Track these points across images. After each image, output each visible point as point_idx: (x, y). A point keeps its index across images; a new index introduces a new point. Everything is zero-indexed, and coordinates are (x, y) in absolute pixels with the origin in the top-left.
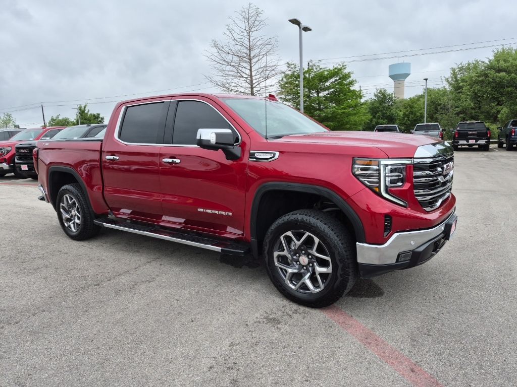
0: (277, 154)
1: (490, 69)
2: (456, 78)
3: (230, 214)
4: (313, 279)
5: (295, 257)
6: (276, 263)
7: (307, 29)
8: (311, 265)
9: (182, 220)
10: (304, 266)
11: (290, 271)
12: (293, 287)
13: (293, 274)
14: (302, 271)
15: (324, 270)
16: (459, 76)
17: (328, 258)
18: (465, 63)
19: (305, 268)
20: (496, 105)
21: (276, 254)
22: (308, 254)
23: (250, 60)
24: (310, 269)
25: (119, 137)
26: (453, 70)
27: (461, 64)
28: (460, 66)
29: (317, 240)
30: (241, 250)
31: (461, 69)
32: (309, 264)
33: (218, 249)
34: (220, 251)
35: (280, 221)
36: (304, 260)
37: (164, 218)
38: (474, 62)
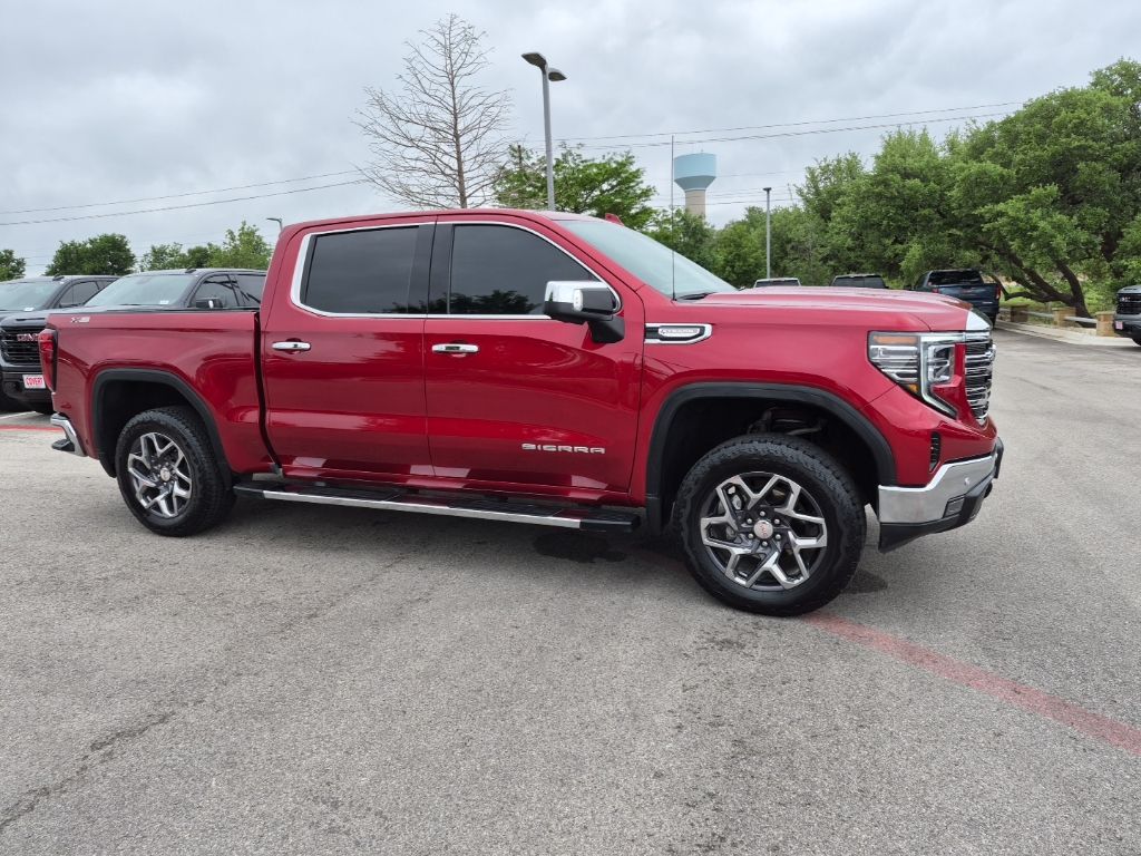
0: (708, 329)
1: (892, 171)
2: (816, 187)
3: (602, 451)
4: (786, 562)
5: (744, 525)
6: (706, 541)
7: (557, 76)
8: (778, 536)
9: (463, 473)
10: (762, 540)
11: (737, 551)
12: (743, 582)
13: (743, 557)
14: (760, 550)
15: (810, 543)
16: (821, 185)
17: (819, 520)
18: (832, 159)
19: (765, 543)
20: (893, 244)
21: (705, 522)
22: (771, 517)
23: (457, 136)
24: (778, 545)
25: (304, 299)
26: (812, 172)
27: (825, 160)
28: (823, 164)
29: (796, 488)
30: (624, 520)
31: (825, 170)
32: (774, 535)
33: (574, 522)
34: (578, 526)
35: (714, 457)
36: (764, 528)
37: (415, 470)
38: (849, 157)
